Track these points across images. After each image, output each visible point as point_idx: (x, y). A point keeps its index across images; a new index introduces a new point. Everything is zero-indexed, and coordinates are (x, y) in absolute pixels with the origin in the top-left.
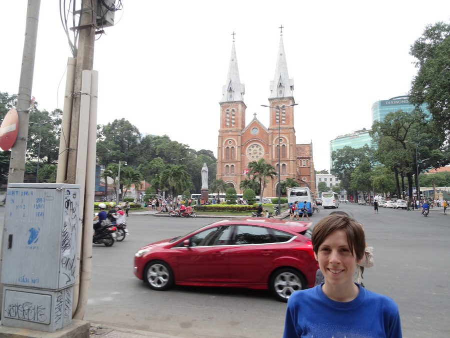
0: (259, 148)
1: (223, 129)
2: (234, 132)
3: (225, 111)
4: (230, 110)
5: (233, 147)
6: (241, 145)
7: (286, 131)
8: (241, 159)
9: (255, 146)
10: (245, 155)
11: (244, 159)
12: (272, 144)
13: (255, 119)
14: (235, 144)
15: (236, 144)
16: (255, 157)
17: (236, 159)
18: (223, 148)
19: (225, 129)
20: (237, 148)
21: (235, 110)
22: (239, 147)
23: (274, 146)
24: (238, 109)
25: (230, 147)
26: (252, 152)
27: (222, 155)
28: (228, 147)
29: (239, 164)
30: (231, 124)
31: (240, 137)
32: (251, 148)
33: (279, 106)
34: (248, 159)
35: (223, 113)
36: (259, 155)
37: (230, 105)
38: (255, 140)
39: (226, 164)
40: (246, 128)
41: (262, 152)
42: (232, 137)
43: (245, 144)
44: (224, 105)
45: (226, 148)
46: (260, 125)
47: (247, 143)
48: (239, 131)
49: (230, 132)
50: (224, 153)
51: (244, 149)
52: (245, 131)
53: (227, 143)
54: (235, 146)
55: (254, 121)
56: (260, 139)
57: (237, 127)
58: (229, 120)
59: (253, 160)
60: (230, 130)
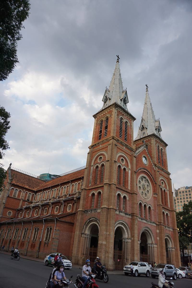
0: (147, 183)
2: (128, 149)
4: (124, 121)
5: (124, 169)
7: (166, 175)
13: (145, 146)
16: (144, 194)
17: (129, 188)
18: (116, 165)
20: (130, 172)
21: (129, 124)
24: (131, 126)
25: (122, 168)
26: (141, 186)
31: (135, 159)
32: (141, 180)
34: (139, 194)
35: (117, 118)
36: (147, 193)
37: (125, 115)
38: (146, 171)
39: (118, 192)
40: (138, 152)
41: (149, 190)
42: (126, 155)
43: (138, 171)
44: (119, 110)
45: (118, 165)
46: (149, 156)
47: (140, 171)
48: (133, 151)
49: (125, 147)
50: (117, 172)
51: (137, 178)
52: (137, 155)
53: (119, 159)
54: (128, 169)
55: (144, 148)
56: (150, 173)
57: (130, 145)
58: (122, 131)
59: (144, 198)
60: (125, 143)
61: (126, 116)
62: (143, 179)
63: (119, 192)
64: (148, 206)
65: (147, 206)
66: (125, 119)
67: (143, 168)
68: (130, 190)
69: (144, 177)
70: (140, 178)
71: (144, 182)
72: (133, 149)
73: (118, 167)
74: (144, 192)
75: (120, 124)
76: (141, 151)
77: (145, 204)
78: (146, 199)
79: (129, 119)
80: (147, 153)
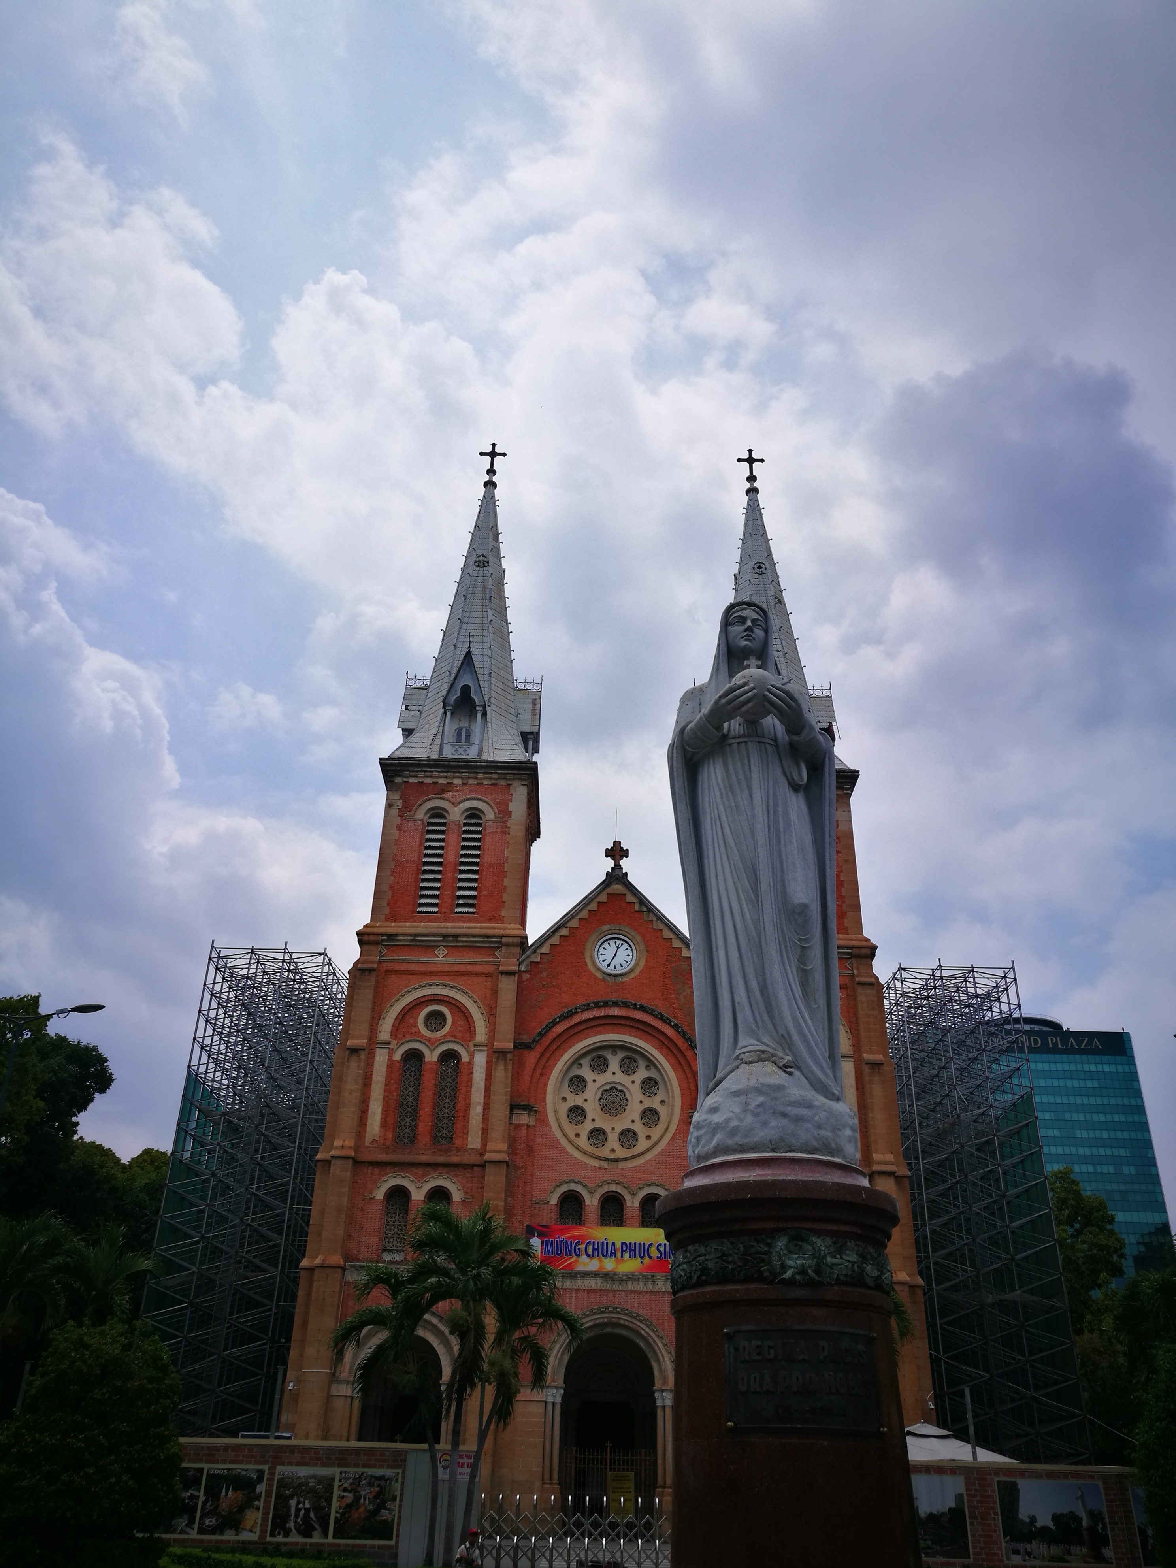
0: (642, 1074)
1: (392, 927)
2: (471, 947)
3: (421, 814)
4: (456, 813)
5: (450, 1056)
6: (520, 1046)
8: (512, 1142)
9: (614, 1062)
10: (543, 1121)
11: (530, 1150)
13: (616, 877)
14: (471, 1030)
15: (481, 1034)
16: (613, 1139)
17: (474, 1141)
18: (381, 1057)
19: (406, 928)
20: (481, 1059)
21: (489, 814)
22: (496, 1055)
24: (504, 813)
25: (431, 1056)
26: (590, 1100)
27: (364, 1111)
28: (414, 1057)
29: (495, 1178)
30: (449, 900)
31: (508, 989)
32: (586, 1072)
34: (564, 1149)
35: (399, 828)
36: (638, 1127)
37: (457, 781)
38: (615, 1011)
39: (393, 1181)
40: (554, 932)
41: (662, 1102)
42: (452, 984)
43: (541, 1035)
44: (412, 780)
45: (398, 1056)
46: (652, 917)
47: (559, 1029)
48: (508, 945)
49: (443, 946)
50: (385, 1091)
51: (538, 1072)
52: (545, 949)
53: (411, 1021)
54: (472, 1049)
55: (610, 890)
56: (651, 1012)
57: (490, 920)
58: (439, 872)
59: (599, 1158)
60: (444, 931)
61: (464, 784)
62: (609, 1057)
63: (398, 1181)
64: (634, 1195)
65: (627, 1197)
66: (455, 805)
67: (588, 1005)
68: (477, 1150)
69: (615, 1048)
70: (582, 1062)
71: (614, 1074)
72: (501, 937)
73: (398, 1065)
74: (613, 1126)
75: (427, 844)
76: (581, 916)
77: (606, 1189)
78: (617, 1160)
79: (493, 785)
80: (637, 908)
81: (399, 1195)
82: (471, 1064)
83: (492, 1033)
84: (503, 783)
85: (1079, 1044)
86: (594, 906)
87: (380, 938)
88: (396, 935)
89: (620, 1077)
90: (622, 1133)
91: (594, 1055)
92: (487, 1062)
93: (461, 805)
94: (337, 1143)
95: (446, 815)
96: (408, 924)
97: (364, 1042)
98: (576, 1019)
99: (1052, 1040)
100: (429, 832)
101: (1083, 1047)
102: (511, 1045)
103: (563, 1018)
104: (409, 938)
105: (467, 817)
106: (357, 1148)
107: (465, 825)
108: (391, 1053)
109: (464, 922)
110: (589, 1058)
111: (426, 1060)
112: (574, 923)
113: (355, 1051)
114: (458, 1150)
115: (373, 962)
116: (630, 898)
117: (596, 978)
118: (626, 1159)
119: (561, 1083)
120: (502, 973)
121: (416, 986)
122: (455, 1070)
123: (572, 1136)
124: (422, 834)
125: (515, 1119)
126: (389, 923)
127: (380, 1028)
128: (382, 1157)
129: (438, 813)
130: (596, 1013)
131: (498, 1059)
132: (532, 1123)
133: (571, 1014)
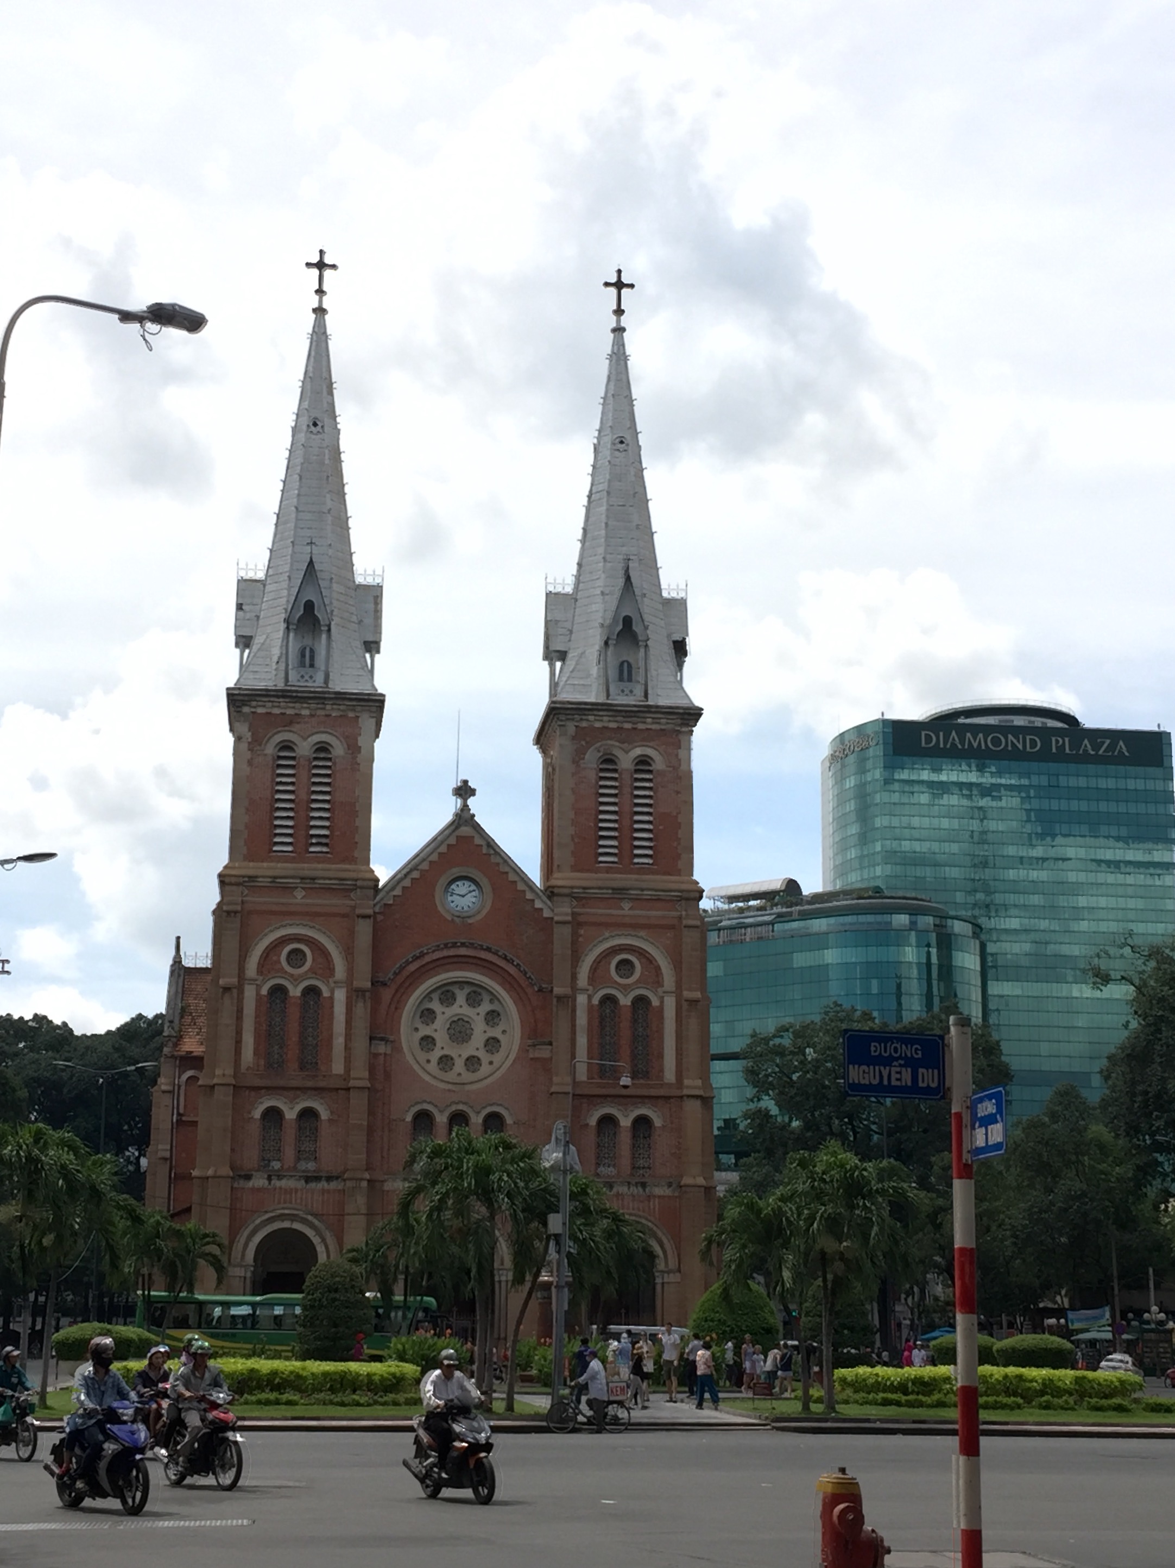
0: (485, 1007)
1: (251, 868)
2: (329, 889)
3: (271, 749)
4: (304, 748)
5: (312, 991)
6: (374, 984)
7: (655, 914)
8: (372, 1069)
9: (461, 997)
10: (397, 1049)
11: (387, 1075)
12: (575, 989)
13: (464, 819)
14: (330, 967)
15: (340, 972)
17: (338, 1067)
18: (250, 993)
19: (264, 869)
20: (340, 996)
21: (338, 749)
22: (356, 993)
23: (582, 999)
24: (354, 748)
25: (295, 991)
27: (238, 1042)
28: (279, 991)
29: (357, 1102)
30: (303, 839)
32: (435, 1006)
33: (618, 753)
34: (417, 1074)
35: (250, 763)
36: (481, 1054)
37: (306, 712)
38: (463, 951)
39: (268, 1102)
40: (406, 875)
41: (504, 1032)
42: (312, 924)
43: (396, 974)
44: (260, 710)
45: (264, 991)
46: (498, 860)
47: (412, 967)
48: (362, 888)
49: (303, 888)
50: (256, 1023)
51: (393, 1007)
52: (398, 892)
53: (275, 958)
54: (333, 985)
55: (458, 833)
56: (496, 953)
57: (343, 861)
58: (291, 809)
59: (449, 1083)
60: (302, 873)
61: (312, 716)
62: (457, 992)
63: (273, 1103)
64: (477, 1113)
65: (471, 1114)
66: (305, 739)
67: (438, 946)
68: (341, 1076)
69: (461, 984)
70: (433, 996)
71: (460, 1007)
72: (356, 880)
73: (265, 999)
74: (460, 1053)
75: (279, 780)
76: (431, 858)
77: (454, 1108)
78: (464, 1084)
79: (341, 716)
80: (484, 851)
81: (273, 1115)
82: (331, 998)
83: (350, 971)
84: (351, 714)
85: (1097, 747)
86: (443, 849)
87: (241, 880)
88: (257, 877)
89: (467, 1011)
90: (467, 1059)
91: (444, 989)
92: (347, 998)
93: (309, 739)
94: (218, 1072)
95: (295, 747)
96: (265, 864)
97: (234, 980)
98: (427, 959)
99: (1057, 742)
100: (279, 766)
101: (1101, 752)
102: (369, 984)
103: (416, 958)
104: (269, 880)
105: (318, 750)
106: (235, 1076)
107: (316, 759)
108: (259, 988)
109: (319, 863)
110: (439, 992)
111: (291, 994)
112: (425, 866)
113: (227, 989)
114: (324, 1076)
115: (236, 904)
116: (478, 841)
117: (446, 920)
118: (472, 1083)
119: (415, 1014)
120: (358, 916)
121: (277, 926)
122: (316, 1003)
123: (423, 1062)
124: (274, 771)
125: (373, 1050)
126: (246, 864)
127: (247, 966)
128: (257, 1082)
129: (287, 746)
130: (446, 953)
131: (357, 997)
132: (389, 1052)
133: (422, 955)
